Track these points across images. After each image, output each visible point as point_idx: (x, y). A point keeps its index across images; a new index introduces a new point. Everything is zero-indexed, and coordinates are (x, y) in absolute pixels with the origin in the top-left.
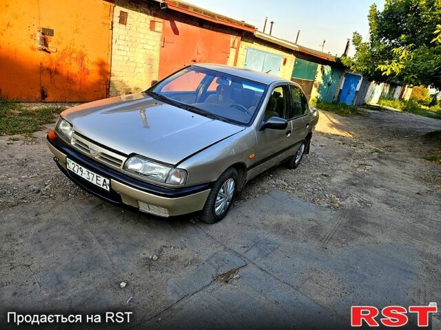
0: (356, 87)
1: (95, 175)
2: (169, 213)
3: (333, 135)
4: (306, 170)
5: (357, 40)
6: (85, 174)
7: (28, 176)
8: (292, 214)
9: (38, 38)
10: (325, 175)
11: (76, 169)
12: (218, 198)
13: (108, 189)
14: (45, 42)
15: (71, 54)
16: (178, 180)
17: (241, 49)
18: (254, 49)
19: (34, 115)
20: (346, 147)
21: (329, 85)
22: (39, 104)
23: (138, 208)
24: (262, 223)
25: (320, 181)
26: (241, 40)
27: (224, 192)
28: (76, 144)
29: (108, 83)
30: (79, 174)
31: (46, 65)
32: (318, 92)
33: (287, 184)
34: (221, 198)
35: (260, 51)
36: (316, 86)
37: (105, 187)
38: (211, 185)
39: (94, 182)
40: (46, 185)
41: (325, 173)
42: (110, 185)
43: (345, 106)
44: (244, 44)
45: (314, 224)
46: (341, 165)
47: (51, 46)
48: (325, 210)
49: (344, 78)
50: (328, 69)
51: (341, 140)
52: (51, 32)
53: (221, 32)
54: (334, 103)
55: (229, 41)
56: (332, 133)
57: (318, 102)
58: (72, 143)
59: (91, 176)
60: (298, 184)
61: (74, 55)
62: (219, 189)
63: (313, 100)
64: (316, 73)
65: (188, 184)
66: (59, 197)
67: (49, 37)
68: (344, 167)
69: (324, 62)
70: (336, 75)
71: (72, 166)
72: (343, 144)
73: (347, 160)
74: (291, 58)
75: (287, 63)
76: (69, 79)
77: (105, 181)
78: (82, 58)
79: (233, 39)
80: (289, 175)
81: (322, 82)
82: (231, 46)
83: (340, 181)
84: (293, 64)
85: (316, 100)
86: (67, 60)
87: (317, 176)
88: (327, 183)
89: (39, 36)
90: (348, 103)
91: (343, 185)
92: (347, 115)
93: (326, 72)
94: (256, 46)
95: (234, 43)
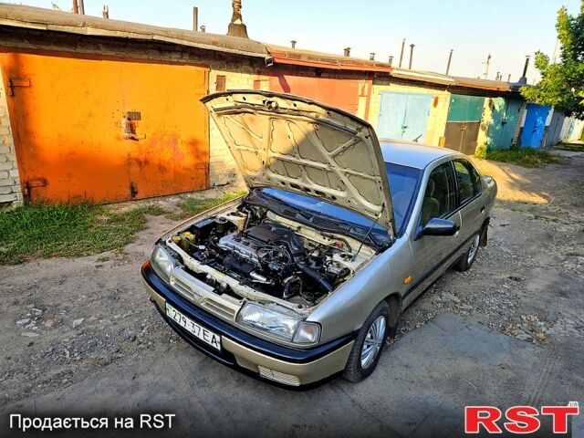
0: (544, 120)
1: (202, 328)
2: (300, 381)
3: (519, 202)
4: (485, 270)
5: (542, 61)
6: (189, 325)
7: (122, 315)
8: (475, 360)
9: (124, 126)
10: (516, 279)
11: (178, 318)
12: (365, 347)
13: (219, 348)
14: (132, 128)
15: (162, 138)
16: (310, 337)
17: (373, 96)
18: (391, 93)
19: (123, 220)
20: (542, 222)
21: (503, 123)
22: (129, 203)
23: (259, 373)
24: (431, 377)
25: (509, 291)
26: (373, 83)
27: (372, 338)
28: (176, 284)
29: (207, 167)
30: (182, 324)
31: (134, 155)
32: (488, 135)
33: (459, 301)
34: (368, 346)
35: (398, 93)
36: (484, 129)
37: (214, 345)
38: (354, 335)
39: (201, 337)
40: (142, 328)
41: (514, 275)
42: (221, 343)
43: (531, 152)
44: (378, 88)
45: (510, 374)
46: (538, 257)
47: (139, 133)
48: (524, 347)
49: (526, 111)
50: (499, 102)
51: (531, 210)
52: (138, 116)
53: (345, 79)
54: (513, 148)
55: (357, 88)
56: (516, 199)
57: (489, 150)
58: (172, 283)
59: (197, 329)
60: (475, 298)
61: (166, 139)
62: (366, 335)
63: (481, 149)
64: (482, 110)
65: (324, 340)
66: (159, 345)
67: (135, 122)
68: (543, 260)
69: (493, 94)
70: (513, 108)
71: (172, 312)
72: (536, 218)
73: (546, 247)
74: (445, 96)
75: (439, 103)
76: (162, 168)
77: (214, 337)
78: (175, 141)
79: (362, 84)
80: (460, 282)
81: (492, 121)
82: (360, 93)
83: (541, 288)
84: (448, 103)
85: (485, 147)
86: (158, 146)
87: (503, 281)
88: (520, 293)
89: (124, 121)
90: (534, 145)
91: (547, 297)
92: (535, 164)
93: (497, 108)
94: (394, 87)
95: (363, 90)
